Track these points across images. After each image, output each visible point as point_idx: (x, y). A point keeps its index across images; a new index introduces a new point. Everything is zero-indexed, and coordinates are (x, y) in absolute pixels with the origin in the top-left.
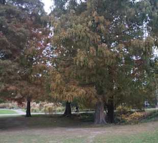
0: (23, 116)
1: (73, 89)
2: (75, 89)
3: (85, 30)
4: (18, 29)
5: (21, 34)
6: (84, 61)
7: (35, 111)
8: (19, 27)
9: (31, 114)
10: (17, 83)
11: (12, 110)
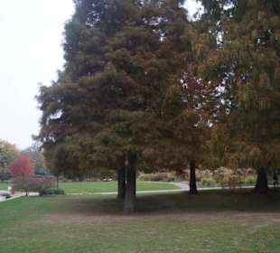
0: (186, 192)
1: (240, 147)
2: (243, 148)
3: (248, 46)
4: (148, 62)
5: (152, 68)
6: (251, 100)
7: (209, 185)
8: (149, 59)
9: (198, 189)
10: (156, 143)
11: (172, 183)
